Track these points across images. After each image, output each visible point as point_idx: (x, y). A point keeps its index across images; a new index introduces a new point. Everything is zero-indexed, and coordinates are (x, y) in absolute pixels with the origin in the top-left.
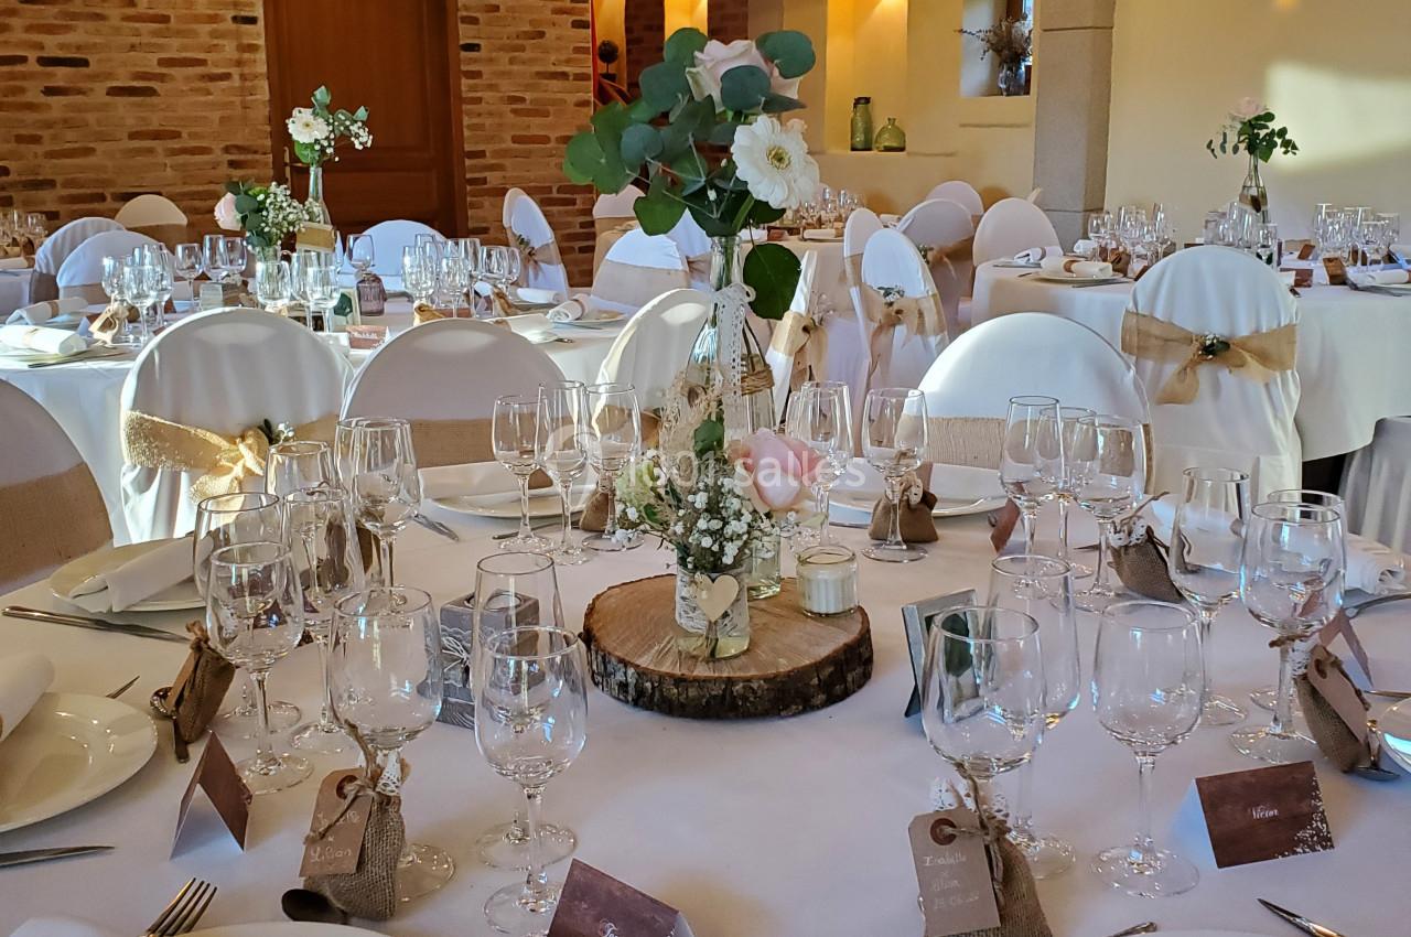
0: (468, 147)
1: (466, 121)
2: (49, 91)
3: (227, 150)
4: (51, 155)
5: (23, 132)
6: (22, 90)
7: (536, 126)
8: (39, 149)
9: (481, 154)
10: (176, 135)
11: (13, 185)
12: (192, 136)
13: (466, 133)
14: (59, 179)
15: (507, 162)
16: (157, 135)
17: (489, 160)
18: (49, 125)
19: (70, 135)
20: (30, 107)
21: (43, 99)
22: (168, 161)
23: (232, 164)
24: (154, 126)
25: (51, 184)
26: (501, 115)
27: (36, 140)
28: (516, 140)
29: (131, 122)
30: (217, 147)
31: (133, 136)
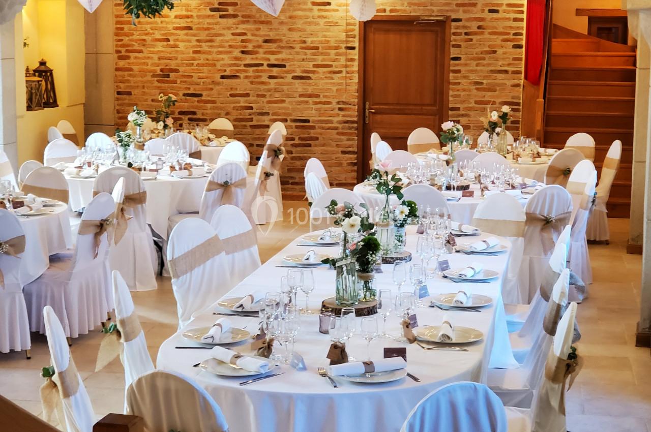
0: (451, 106)
1: (451, 93)
2: (271, 77)
3: (338, 103)
4: (269, 102)
5: (260, 93)
6: (260, 77)
7: (488, 96)
8: (265, 100)
9: (458, 109)
10: (318, 96)
11: (254, 113)
12: (325, 96)
13: (451, 99)
14: (271, 112)
15: (471, 113)
16: (310, 96)
17: (462, 112)
18: (269, 90)
19: (277, 95)
20: (263, 83)
21: (268, 80)
22: (314, 107)
23: (340, 109)
24: (310, 92)
25: (268, 114)
26: (470, 91)
27: (264, 96)
28: (476, 102)
29: (300, 90)
30: (334, 101)
31: (301, 96)
